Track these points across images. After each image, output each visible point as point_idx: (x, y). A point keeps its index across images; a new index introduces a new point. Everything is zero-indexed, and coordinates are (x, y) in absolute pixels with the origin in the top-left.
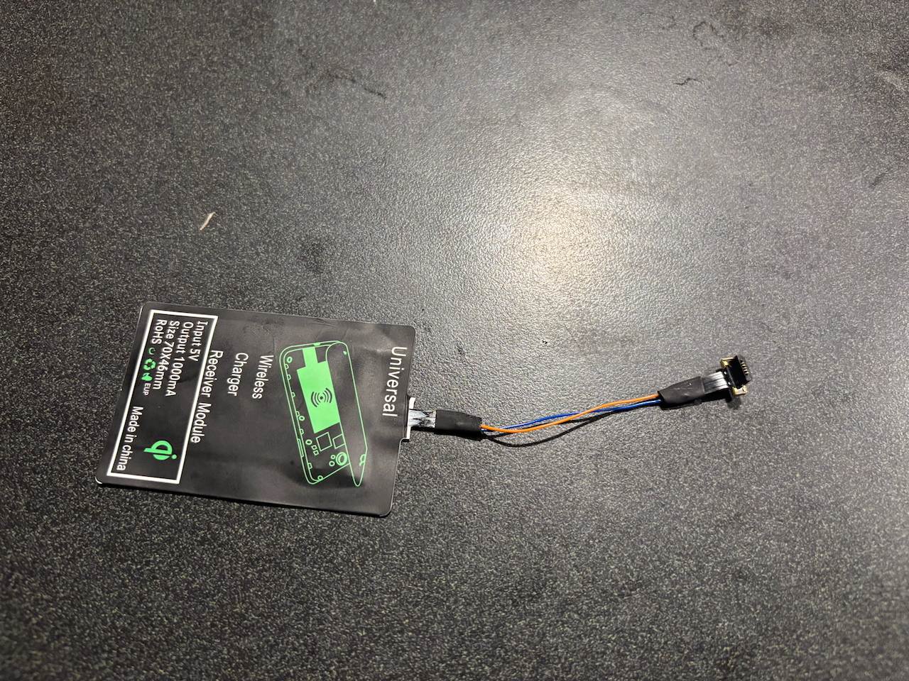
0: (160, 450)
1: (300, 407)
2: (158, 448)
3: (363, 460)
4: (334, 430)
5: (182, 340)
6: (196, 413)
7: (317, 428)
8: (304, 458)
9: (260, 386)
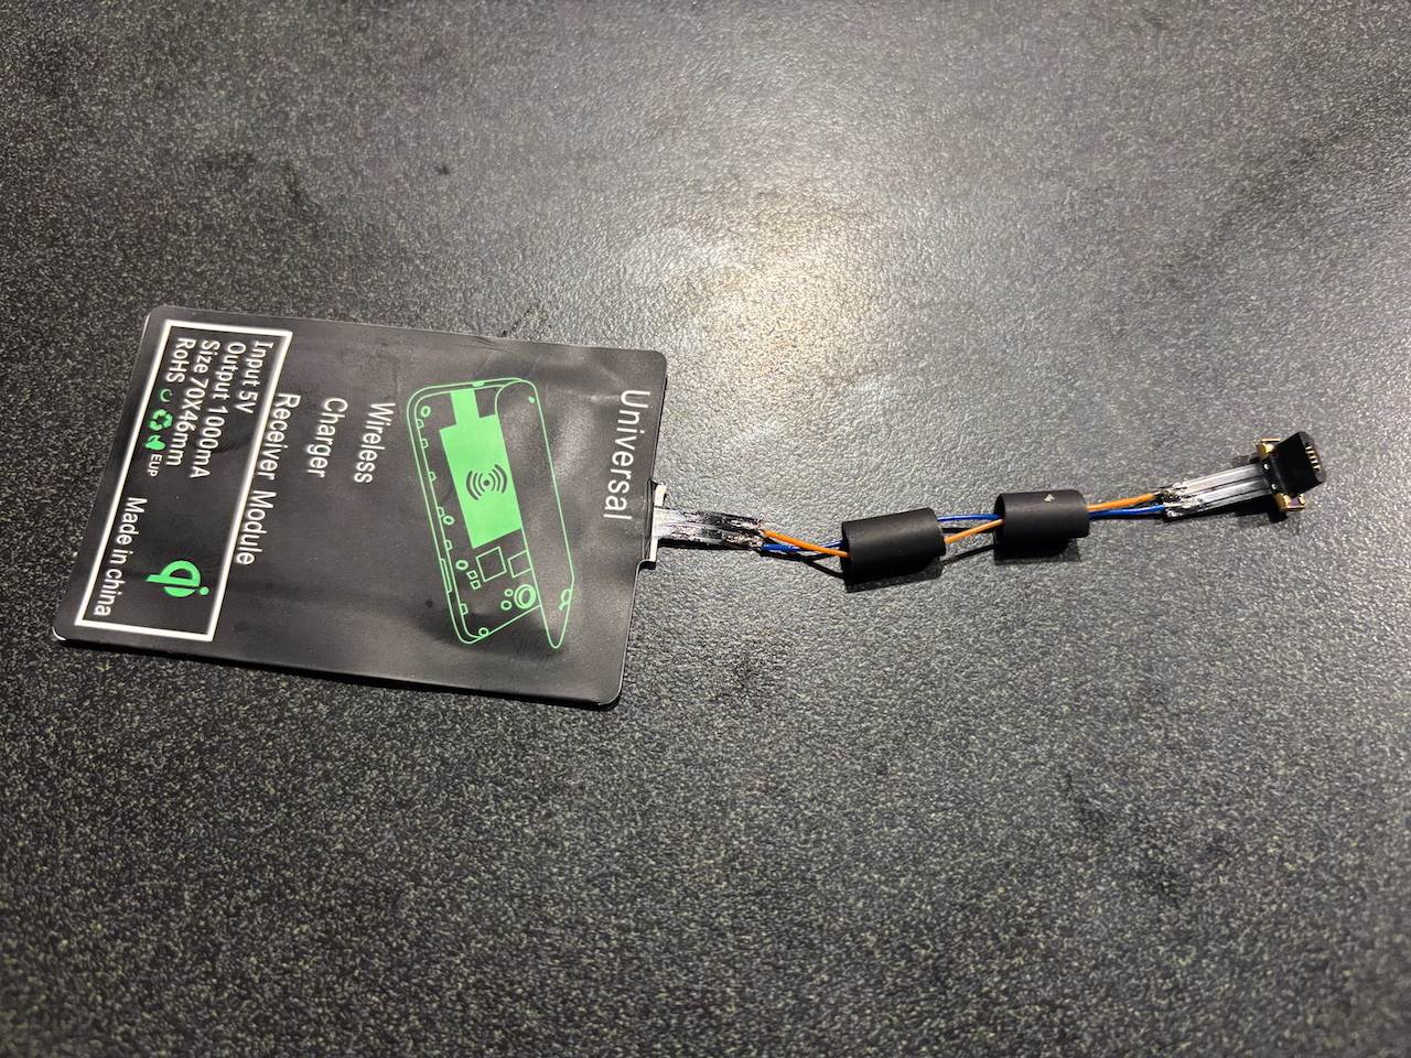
0: (176, 579)
1: (445, 499)
2: (174, 574)
3: (566, 598)
4: (509, 542)
5: (224, 376)
6: (247, 508)
7: (477, 541)
8: (452, 595)
9: (368, 459)
